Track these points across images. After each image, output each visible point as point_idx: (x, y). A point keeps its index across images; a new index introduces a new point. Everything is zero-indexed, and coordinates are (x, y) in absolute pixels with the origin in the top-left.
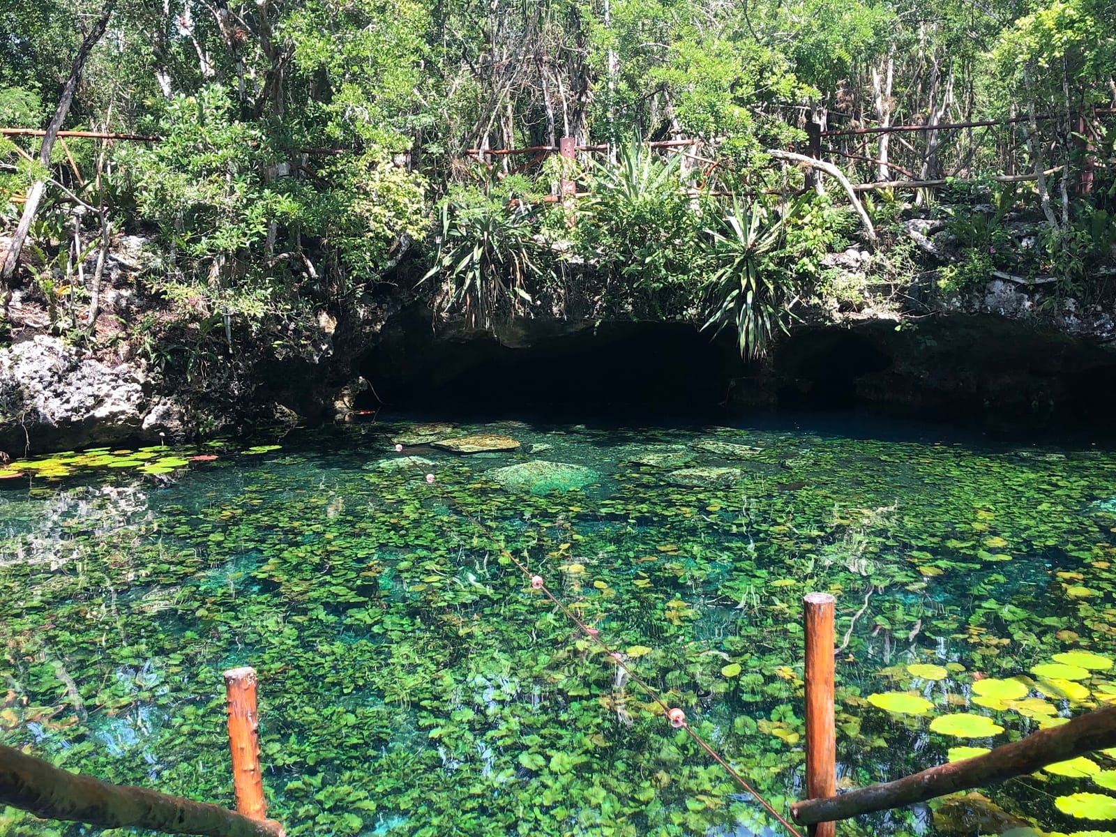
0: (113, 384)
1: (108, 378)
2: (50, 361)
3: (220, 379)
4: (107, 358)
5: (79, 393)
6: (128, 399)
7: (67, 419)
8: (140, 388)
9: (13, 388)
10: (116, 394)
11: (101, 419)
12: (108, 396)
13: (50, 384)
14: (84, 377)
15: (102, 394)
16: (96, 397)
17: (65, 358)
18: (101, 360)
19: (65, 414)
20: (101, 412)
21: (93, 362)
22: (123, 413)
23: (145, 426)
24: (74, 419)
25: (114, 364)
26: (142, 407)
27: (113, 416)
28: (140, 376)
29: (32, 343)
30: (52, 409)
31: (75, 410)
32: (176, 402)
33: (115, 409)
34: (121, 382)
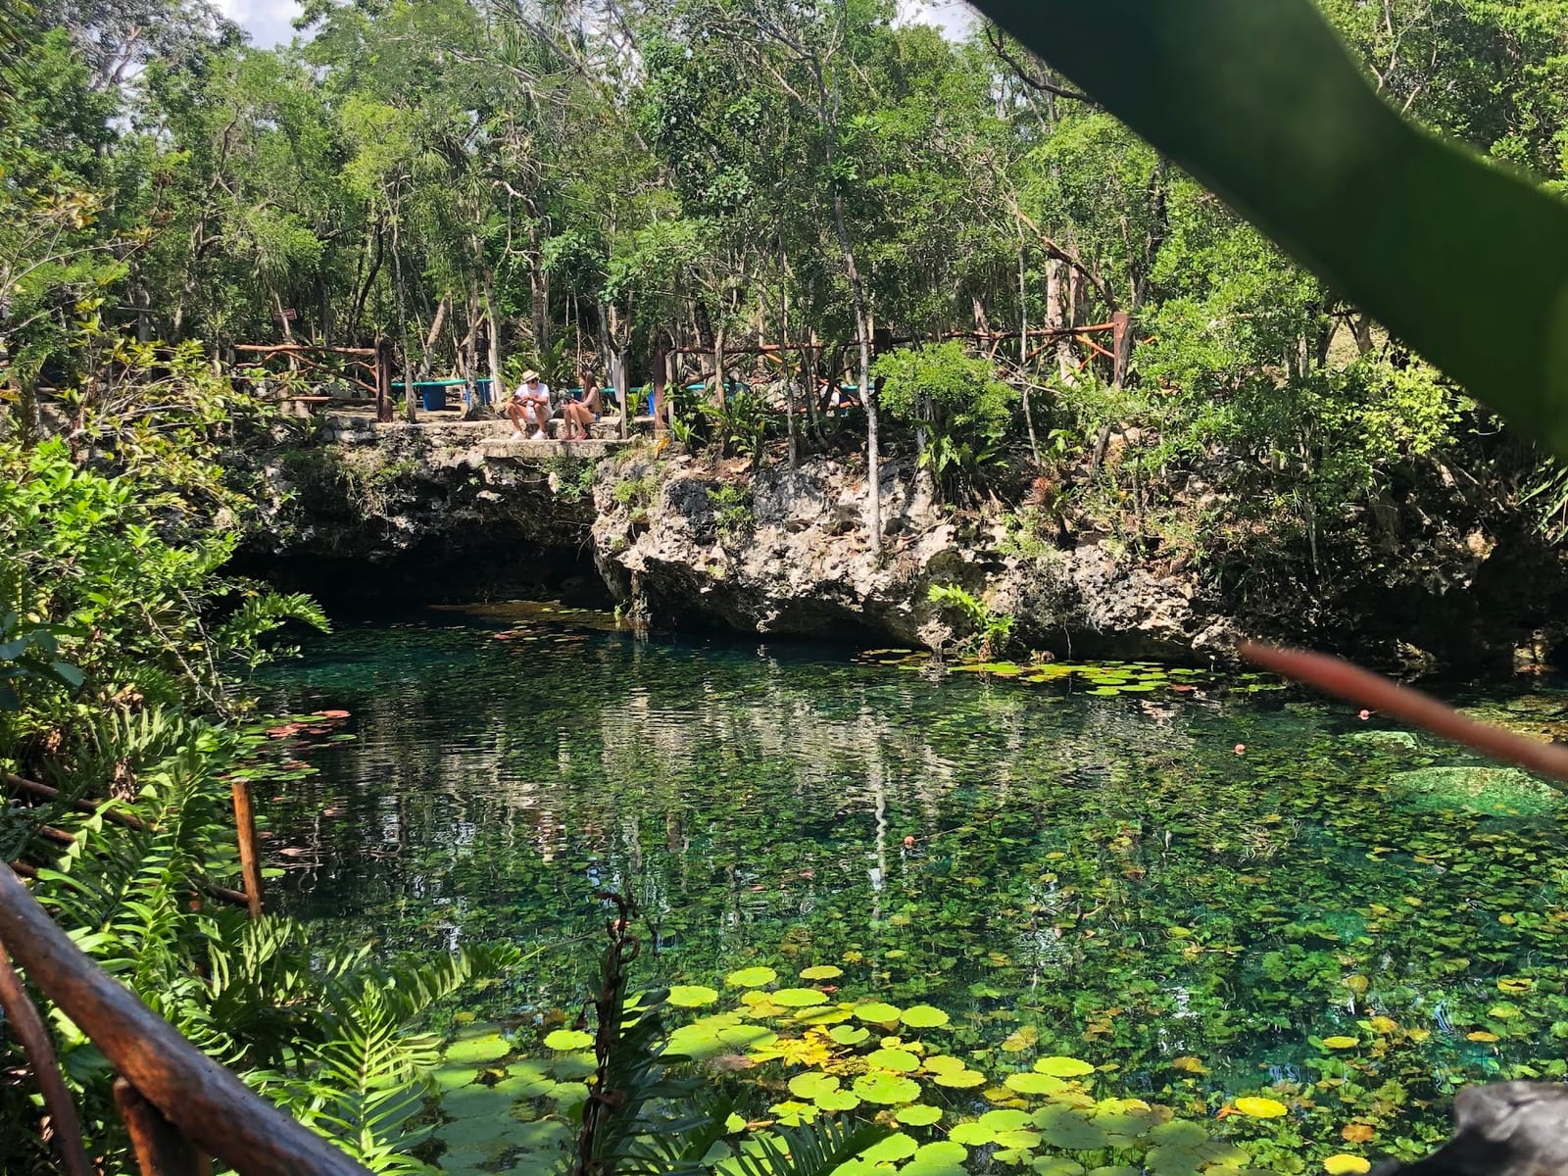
0: (1157, 596)
1: (1152, 590)
2: (1104, 566)
3: (1291, 604)
4: (1158, 569)
5: (1124, 603)
6: (1173, 615)
7: (1110, 628)
8: (1187, 604)
9: (1069, 591)
10: (1160, 608)
11: (1145, 632)
12: (1154, 609)
13: (1103, 589)
14: (1130, 587)
15: (1146, 606)
16: (1140, 609)
17: (1118, 565)
18: (1150, 571)
19: (1109, 623)
20: (1146, 625)
21: (1142, 572)
22: (1167, 628)
23: (1193, 646)
24: (1117, 628)
25: (1161, 576)
26: (1189, 626)
27: (1157, 630)
28: (1188, 591)
29: (1093, 547)
30: (1099, 615)
31: (1119, 619)
32: (1236, 623)
33: (1160, 623)
34: (1165, 596)
